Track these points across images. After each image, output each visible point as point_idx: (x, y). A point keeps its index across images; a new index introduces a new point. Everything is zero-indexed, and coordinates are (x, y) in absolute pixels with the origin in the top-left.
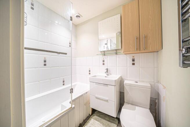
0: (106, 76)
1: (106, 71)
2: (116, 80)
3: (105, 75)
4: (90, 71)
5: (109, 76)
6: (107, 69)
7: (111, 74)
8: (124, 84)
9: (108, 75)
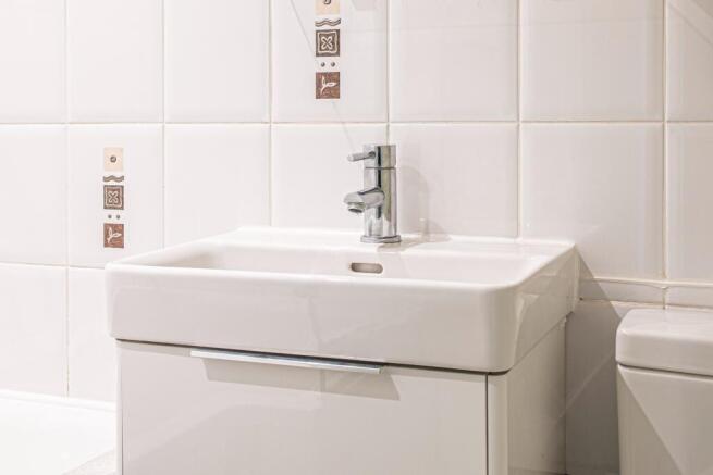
0: (371, 252)
1: (360, 178)
2: (513, 290)
3: (351, 236)
4: (114, 196)
5: (408, 252)
6: (380, 157)
7: (428, 231)
8: (620, 355)
9: (392, 240)
